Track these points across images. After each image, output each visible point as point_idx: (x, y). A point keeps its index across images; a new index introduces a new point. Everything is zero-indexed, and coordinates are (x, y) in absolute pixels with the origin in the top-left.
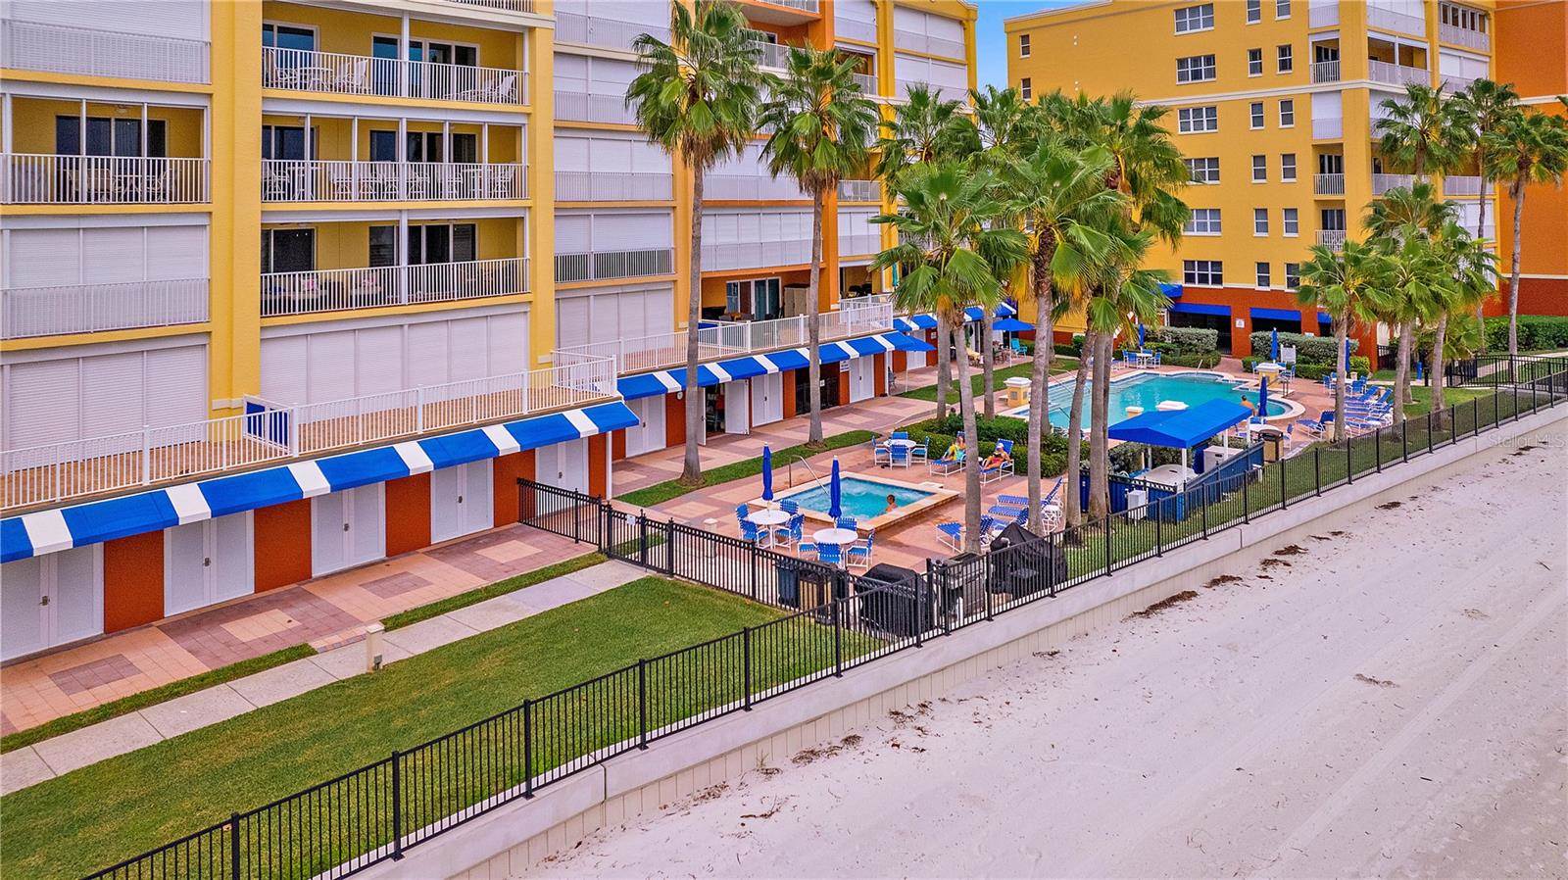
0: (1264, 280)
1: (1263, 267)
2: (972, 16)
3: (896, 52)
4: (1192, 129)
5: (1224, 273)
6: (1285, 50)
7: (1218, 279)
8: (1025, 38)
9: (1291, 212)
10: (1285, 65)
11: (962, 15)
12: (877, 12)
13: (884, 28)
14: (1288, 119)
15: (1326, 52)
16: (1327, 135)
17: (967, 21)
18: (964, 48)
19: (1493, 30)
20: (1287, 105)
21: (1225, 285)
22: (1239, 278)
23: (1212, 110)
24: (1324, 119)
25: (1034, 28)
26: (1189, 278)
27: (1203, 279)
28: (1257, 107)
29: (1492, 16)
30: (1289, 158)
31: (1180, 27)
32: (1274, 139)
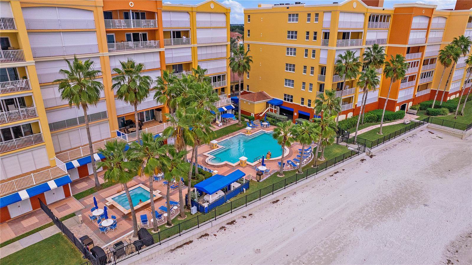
0: (302, 103)
1: (303, 99)
2: (228, 11)
3: (197, 28)
4: (289, 54)
5: (293, 99)
6: (316, 33)
7: (292, 101)
8: (249, 16)
9: (311, 85)
10: (315, 38)
11: (225, 11)
12: (190, 16)
13: (193, 21)
14: (314, 56)
15: (326, 35)
16: (323, 63)
17: (227, 13)
18: (226, 22)
19: (392, 21)
20: (314, 51)
21: (293, 103)
22: (297, 102)
23: (295, 49)
24: (323, 58)
25: (252, 13)
26: (285, 99)
27: (288, 100)
28: (306, 50)
29: (392, 16)
30: (312, 68)
31: (289, 20)
32: (310, 61)
